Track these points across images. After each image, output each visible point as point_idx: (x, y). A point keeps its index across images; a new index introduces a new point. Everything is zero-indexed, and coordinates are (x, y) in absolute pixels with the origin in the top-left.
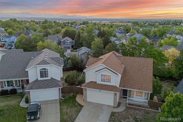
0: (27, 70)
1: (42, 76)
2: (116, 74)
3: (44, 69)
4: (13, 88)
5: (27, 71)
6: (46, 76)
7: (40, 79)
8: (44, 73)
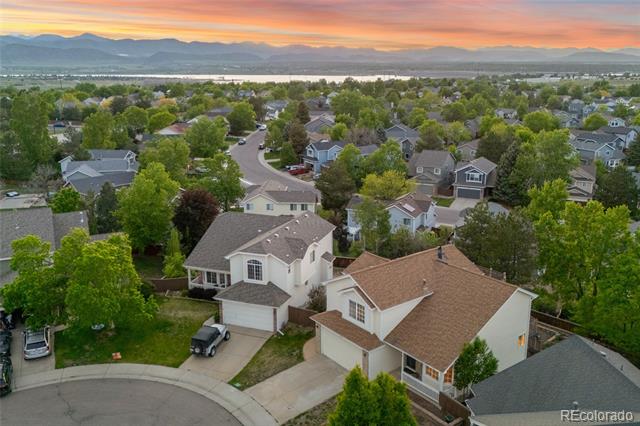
0: (227, 258)
1: (251, 276)
3: (255, 262)
4: (213, 287)
5: (228, 261)
6: (259, 276)
7: (247, 280)
8: (254, 270)
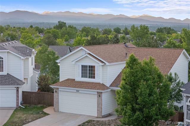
2: (103, 62)
